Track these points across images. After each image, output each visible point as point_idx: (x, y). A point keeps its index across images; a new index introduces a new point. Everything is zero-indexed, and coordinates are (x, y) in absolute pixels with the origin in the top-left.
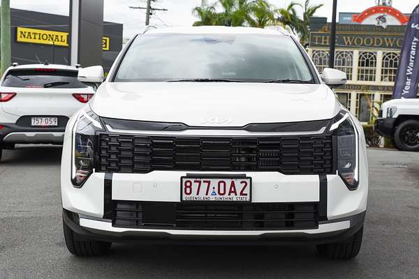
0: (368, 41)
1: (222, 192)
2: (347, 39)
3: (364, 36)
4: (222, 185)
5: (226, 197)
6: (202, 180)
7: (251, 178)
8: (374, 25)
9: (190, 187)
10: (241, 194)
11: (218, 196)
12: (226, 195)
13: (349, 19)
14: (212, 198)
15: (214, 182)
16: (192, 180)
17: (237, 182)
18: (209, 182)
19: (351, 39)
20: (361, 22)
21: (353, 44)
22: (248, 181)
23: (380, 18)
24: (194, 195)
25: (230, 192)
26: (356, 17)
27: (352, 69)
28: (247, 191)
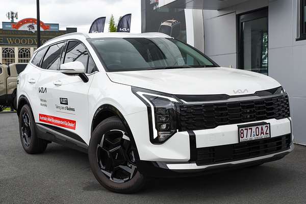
0: (24, 41)
1: (257, 134)
2: (9, 40)
3: (20, 38)
4: (257, 129)
5: (260, 137)
6: (248, 128)
7: (269, 124)
8: (27, 31)
9: (243, 133)
10: (266, 134)
11: (256, 137)
12: (260, 136)
13: (10, 26)
14: (253, 138)
15: (254, 128)
16: (244, 129)
17: (264, 126)
18: (251, 129)
19: (12, 40)
20: (18, 28)
21: (14, 43)
22: (268, 125)
23: (30, 26)
24: (245, 138)
25: (261, 133)
26: (14, 25)
27: (14, 59)
28: (268, 132)
